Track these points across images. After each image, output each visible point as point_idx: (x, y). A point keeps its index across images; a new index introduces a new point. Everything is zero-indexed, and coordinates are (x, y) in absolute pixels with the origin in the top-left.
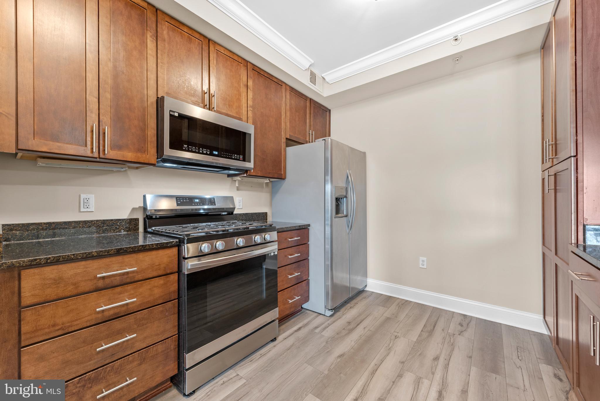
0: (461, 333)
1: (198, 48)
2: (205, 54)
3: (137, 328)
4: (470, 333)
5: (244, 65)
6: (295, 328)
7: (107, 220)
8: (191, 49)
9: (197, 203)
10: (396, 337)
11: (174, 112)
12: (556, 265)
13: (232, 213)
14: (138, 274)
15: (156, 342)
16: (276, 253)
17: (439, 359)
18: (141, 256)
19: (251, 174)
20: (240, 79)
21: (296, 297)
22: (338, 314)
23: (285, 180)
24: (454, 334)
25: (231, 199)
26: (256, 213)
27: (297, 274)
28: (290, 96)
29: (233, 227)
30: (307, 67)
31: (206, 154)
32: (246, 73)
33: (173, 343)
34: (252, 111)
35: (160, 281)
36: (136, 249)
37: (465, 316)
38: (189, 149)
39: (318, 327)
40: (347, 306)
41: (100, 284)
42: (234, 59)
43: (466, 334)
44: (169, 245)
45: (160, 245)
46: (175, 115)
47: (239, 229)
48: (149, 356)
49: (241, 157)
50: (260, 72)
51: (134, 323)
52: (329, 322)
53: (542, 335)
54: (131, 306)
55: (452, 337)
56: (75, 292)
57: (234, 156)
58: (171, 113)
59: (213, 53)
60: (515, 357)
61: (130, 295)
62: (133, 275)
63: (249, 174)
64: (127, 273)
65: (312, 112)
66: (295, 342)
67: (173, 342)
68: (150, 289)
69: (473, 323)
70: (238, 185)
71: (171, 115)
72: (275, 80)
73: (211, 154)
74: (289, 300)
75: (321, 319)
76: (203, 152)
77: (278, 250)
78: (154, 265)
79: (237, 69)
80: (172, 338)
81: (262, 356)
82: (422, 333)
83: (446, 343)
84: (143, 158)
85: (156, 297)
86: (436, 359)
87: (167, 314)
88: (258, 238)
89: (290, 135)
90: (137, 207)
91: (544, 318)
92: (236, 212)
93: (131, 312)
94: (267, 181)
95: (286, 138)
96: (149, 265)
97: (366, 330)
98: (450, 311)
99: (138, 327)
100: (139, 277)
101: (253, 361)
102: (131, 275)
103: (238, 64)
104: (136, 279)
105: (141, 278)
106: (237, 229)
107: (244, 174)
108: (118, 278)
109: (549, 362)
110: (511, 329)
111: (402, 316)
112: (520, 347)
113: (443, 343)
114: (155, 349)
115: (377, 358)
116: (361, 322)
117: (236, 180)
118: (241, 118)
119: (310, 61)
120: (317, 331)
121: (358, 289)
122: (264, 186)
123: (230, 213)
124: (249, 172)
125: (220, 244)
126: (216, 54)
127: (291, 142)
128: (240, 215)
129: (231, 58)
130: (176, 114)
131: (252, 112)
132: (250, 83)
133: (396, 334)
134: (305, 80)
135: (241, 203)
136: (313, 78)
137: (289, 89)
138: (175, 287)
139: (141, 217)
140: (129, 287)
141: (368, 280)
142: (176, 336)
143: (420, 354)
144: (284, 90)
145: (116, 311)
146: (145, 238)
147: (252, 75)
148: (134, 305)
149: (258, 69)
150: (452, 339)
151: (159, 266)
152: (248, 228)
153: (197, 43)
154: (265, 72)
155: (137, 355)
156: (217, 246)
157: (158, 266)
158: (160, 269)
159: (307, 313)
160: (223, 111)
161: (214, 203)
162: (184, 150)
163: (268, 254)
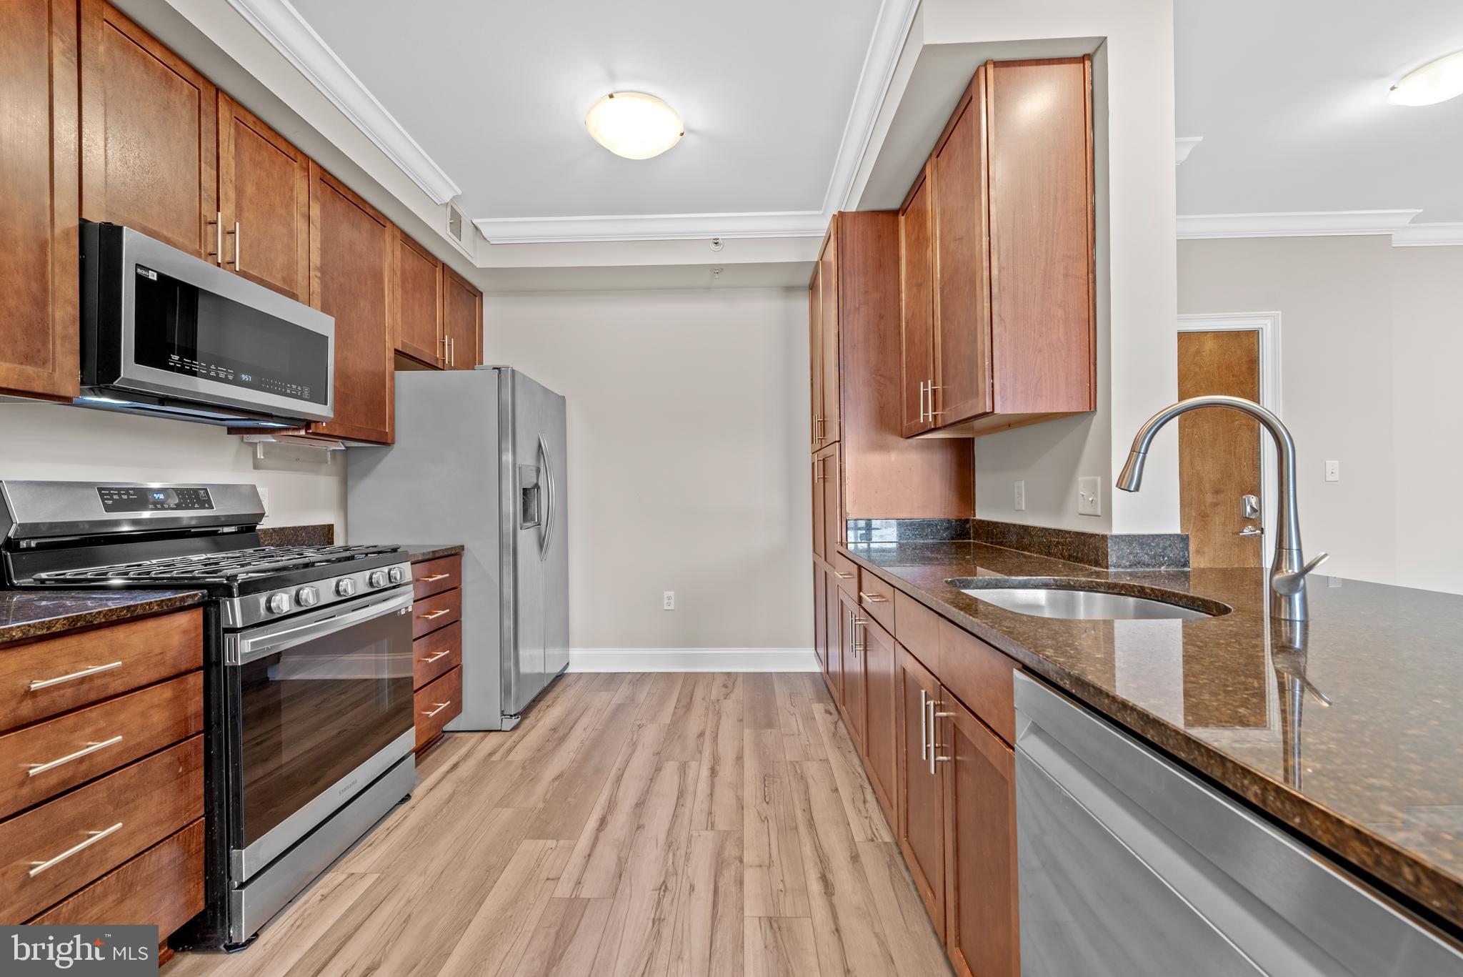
0: (726, 696)
1: (189, 105)
2: (207, 124)
3: (113, 811)
4: (739, 692)
5: (301, 166)
6: (445, 767)
8: (171, 104)
9: (161, 502)
10: (640, 726)
11: (148, 269)
12: (826, 573)
13: (251, 529)
14: (115, 678)
15: (157, 841)
16: (410, 609)
17: (704, 734)
18: (123, 633)
19: (318, 431)
20: (291, 198)
21: (440, 705)
22: (527, 722)
23: (389, 448)
24: (718, 700)
25: (250, 491)
26: (305, 527)
27: (442, 654)
28: (401, 252)
30: (448, 200)
31: (226, 380)
32: (307, 187)
33: (195, 839)
34: (320, 278)
35: (163, 692)
36: (114, 616)
37: (728, 674)
38: (183, 366)
39: (495, 753)
40: (539, 706)
41: (27, 709)
42: (276, 147)
43: (733, 696)
44: (186, 604)
45: (167, 605)
46: (150, 277)
48: (142, 877)
49: (307, 390)
50: (337, 189)
51: (106, 800)
52: (513, 738)
53: (813, 673)
54: (99, 759)
55: (716, 704)
57: (291, 387)
58: (139, 271)
59: (228, 126)
60: (788, 705)
61: (96, 732)
62: (105, 681)
63: (314, 431)
64: (90, 678)
65: (447, 295)
66: (457, 787)
67: (195, 835)
68: (143, 714)
69: (740, 680)
70: (264, 455)
71: (138, 277)
72: (371, 212)
73: (235, 381)
74: (428, 713)
75: (493, 740)
76: (218, 374)
77: (414, 601)
78: (149, 655)
79: (285, 173)
80: (191, 826)
81: (390, 831)
82: (677, 710)
83: (710, 713)
85: (156, 732)
86: (702, 735)
87: (181, 770)
88: (378, 578)
89: (403, 344)
91: (816, 649)
92: (264, 525)
93: (100, 774)
94: (340, 446)
95: (396, 350)
96: (140, 654)
97: (589, 730)
98: (708, 673)
99: (115, 809)
100: (117, 685)
101: (375, 843)
102: (98, 682)
103: (287, 162)
104: (110, 692)
105: (121, 689)
107: (299, 429)
108: (70, 691)
109: (820, 700)
110: (782, 675)
111: (642, 696)
112: (794, 693)
113: (706, 715)
114: (153, 859)
115: (618, 760)
116: (575, 724)
117: (256, 443)
118: (294, 293)
119: (455, 191)
120: (496, 757)
121: (553, 674)
123: (248, 527)
124: (313, 425)
126: (235, 129)
127: (406, 360)
128: (265, 531)
129: (270, 143)
130: (153, 276)
131: (319, 281)
132: (315, 211)
133: (639, 722)
134: (441, 227)
135: (266, 502)
136: (456, 223)
137: (399, 236)
138: (196, 705)
140: (95, 713)
141: (571, 652)
142: (200, 820)
143: (679, 737)
144: (388, 237)
145: (67, 775)
147: (319, 194)
148: (107, 755)
149: (332, 179)
150: (717, 707)
151: (162, 655)
153: (186, 92)
154: (349, 189)
155: (114, 878)
157: (160, 657)
158: (164, 662)
159: (457, 738)
160: (251, 272)
161: (209, 501)
162: (172, 369)
163: (396, 612)
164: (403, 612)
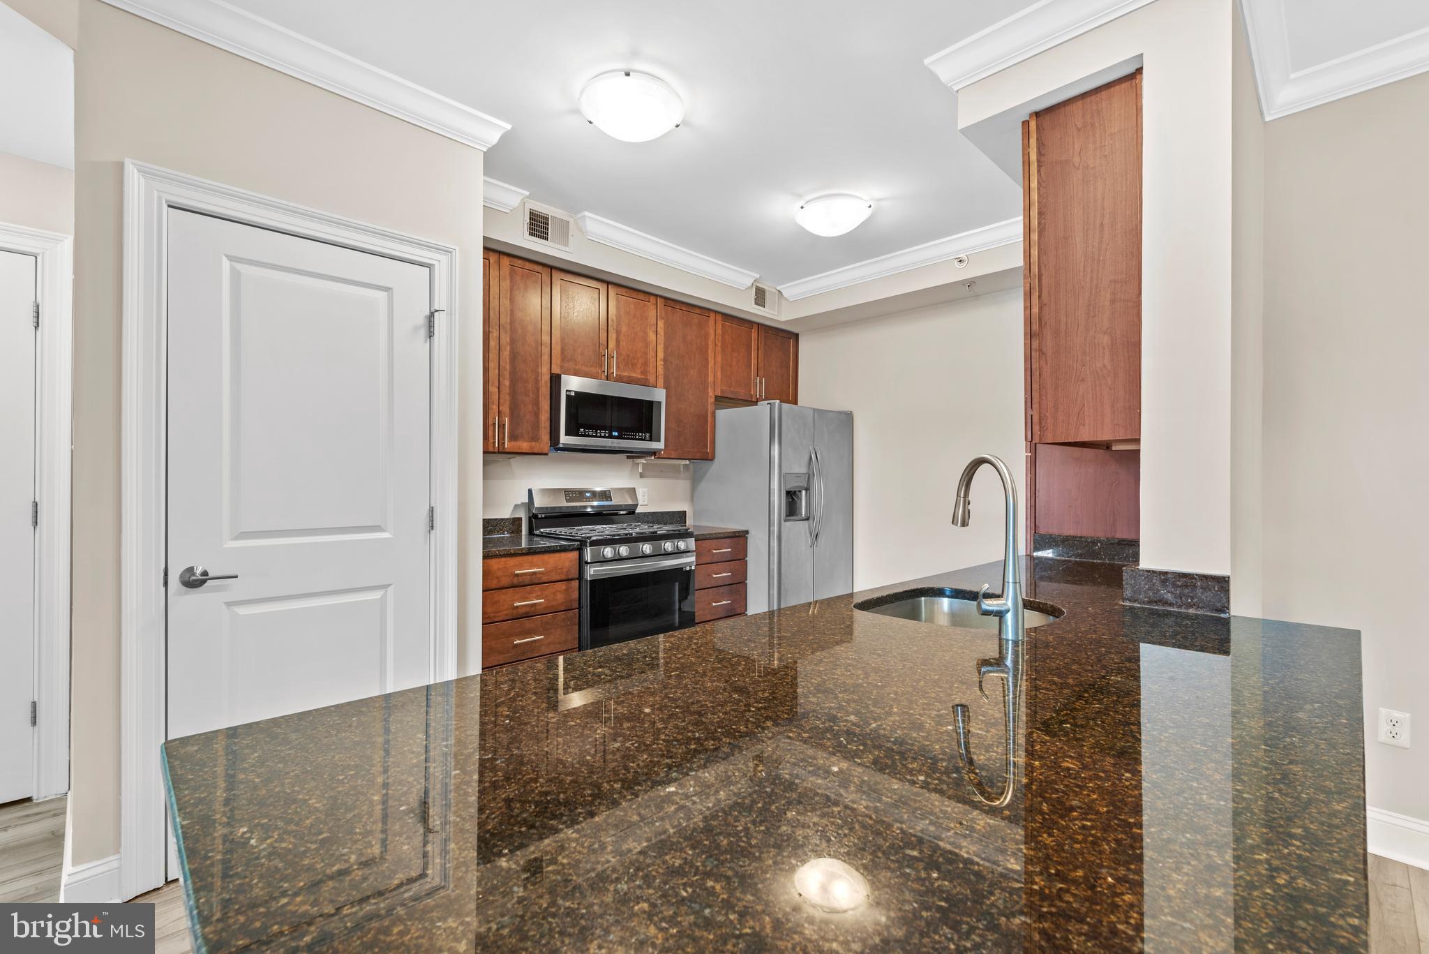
2: (603, 305)
5: (653, 303)
7: (492, 519)
9: (589, 498)
11: (570, 391)
13: (633, 513)
14: (544, 576)
16: (693, 568)
18: (546, 557)
19: (661, 456)
20: (647, 324)
23: (713, 463)
25: (632, 492)
26: (668, 512)
27: (726, 602)
28: (722, 327)
29: (638, 530)
30: (751, 283)
31: (605, 437)
32: (656, 313)
34: (663, 366)
35: (562, 586)
38: (586, 433)
41: (515, 581)
42: (638, 299)
44: (572, 549)
45: (563, 548)
47: (645, 533)
49: (648, 435)
50: (676, 306)
51: (540, 625)
54: (538, 607)
56: (498, 586)
57: (638, 435)
58: (568, 393)
59: (613, 300)
61: (537, 596)
62: (540, 576)
63: (658, 456)
64: (536, 573)
65: (762, 346)
68: (554, 593)
70: (642, 470)
71: (568, 395)
72: (700, 310)
73: (611, 437)
76: (600, 434)
77: (696, 564)
78: (557, 569)
79: (643, 312)
84: (537, 447)
85: (559, 603)
87: (569, 623)
88: (668, 546)
89: (723, 391)
90: (520, 503)
92: (638, 510)
93: (538, 614)
94: (686, 463)
95: (716, 396)
96: (553, 567)
99: (543, 630)
100: (545, 579)
102: (538, 576)
104: (542, 581)
106: (642, 533)
107: (651, 456)
108: (528, 577)
117: (638, 463)
118: (647, 383)
119: (754, 276)
122: (682, 469)
123: (631, 511)
124: (657, 453)
125: (624, 550)
126: (616, 300)
128: (645, 514)
129: (635, 299)
130: (573, 394)
131: (663, 369)
132: (661, 326)
134: (749, 302)
135: (646, 497)
136: (760, 297)
137: (720, 319)
138: (575, 595)
139: (522, 514)
140: (537, 588)
142: (577, 649)
144: (712, 322)
145: (528, 610)
146: (530, 541)
147: (664, 314)
148: (540, 607)
149: (672, 302)
152: (656, 532)
154: (683, 303)
156: (620, 551)
157: (561, 570)
158: (562, 573)
160: (624, 374)
161: (610, 497)
162: (582, 436)
163: (682, 568)
164: (688, 569)
